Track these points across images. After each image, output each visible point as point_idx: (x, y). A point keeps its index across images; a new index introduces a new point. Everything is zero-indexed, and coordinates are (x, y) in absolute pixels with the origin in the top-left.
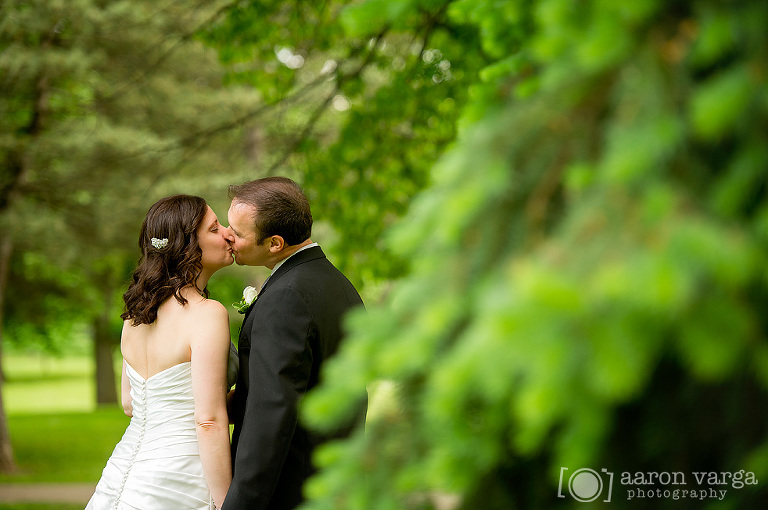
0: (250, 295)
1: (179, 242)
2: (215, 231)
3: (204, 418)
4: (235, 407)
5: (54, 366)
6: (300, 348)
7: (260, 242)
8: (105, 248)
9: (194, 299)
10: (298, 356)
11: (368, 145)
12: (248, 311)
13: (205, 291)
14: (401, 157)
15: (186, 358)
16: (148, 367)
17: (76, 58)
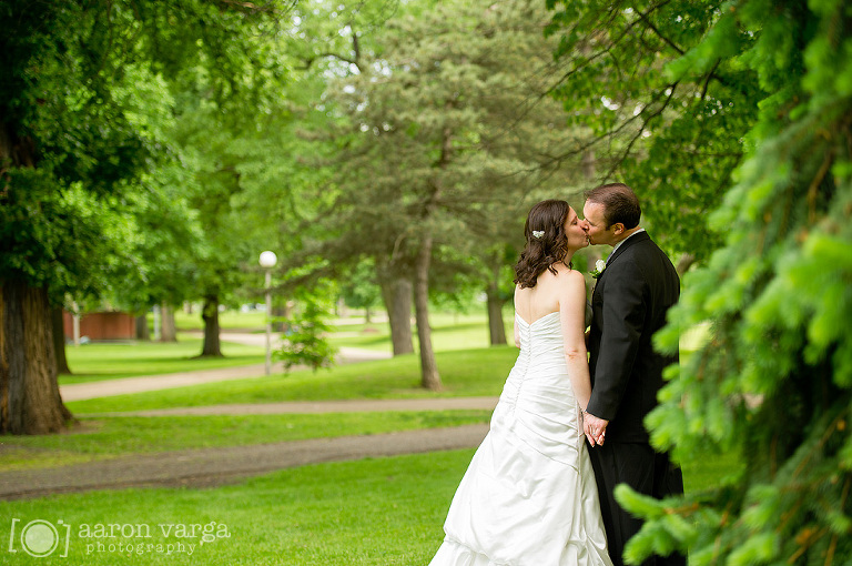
0: (600, 266)
1: (551, 233)
2: (576, 224)
3: (570, 350)
4: (592, 342)
5: (462, 319)
6: (639, 303)
7: (608, 228)
8: (493, 240)
9: (563, 271)
10: (636, 307)
11: (668, 161)
12: (599, 276)
13: (570, 264)
14: (691, 167)
15: (556, 309)
16: (531, 317)
17: (468, 113)
